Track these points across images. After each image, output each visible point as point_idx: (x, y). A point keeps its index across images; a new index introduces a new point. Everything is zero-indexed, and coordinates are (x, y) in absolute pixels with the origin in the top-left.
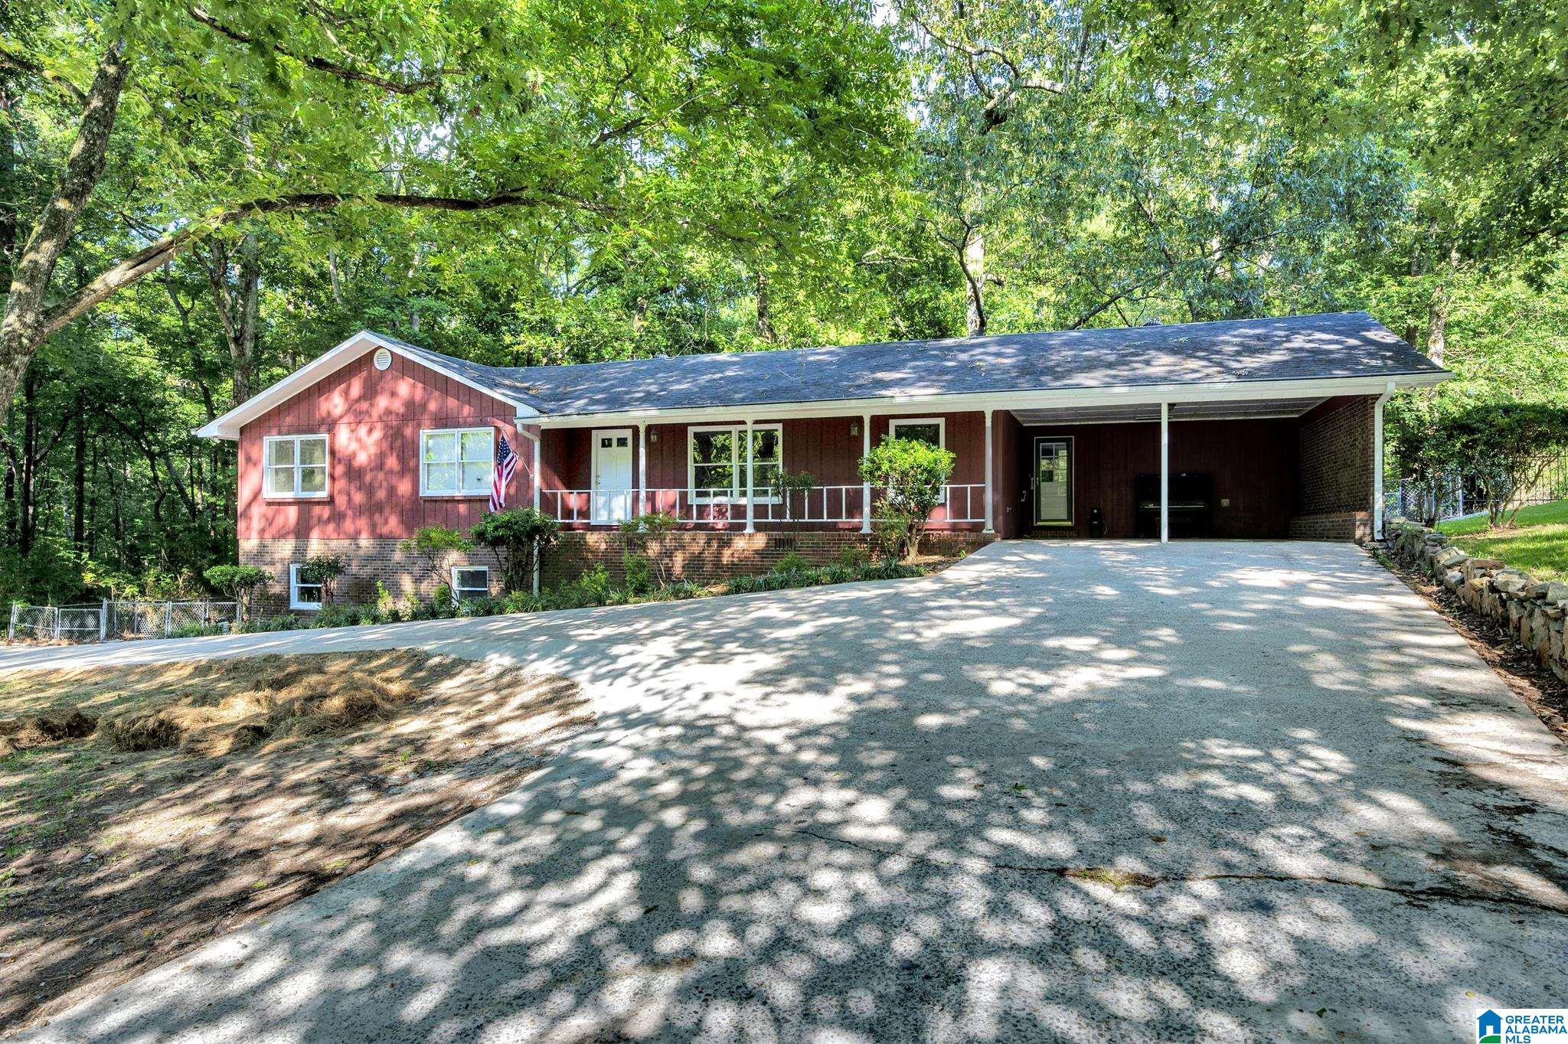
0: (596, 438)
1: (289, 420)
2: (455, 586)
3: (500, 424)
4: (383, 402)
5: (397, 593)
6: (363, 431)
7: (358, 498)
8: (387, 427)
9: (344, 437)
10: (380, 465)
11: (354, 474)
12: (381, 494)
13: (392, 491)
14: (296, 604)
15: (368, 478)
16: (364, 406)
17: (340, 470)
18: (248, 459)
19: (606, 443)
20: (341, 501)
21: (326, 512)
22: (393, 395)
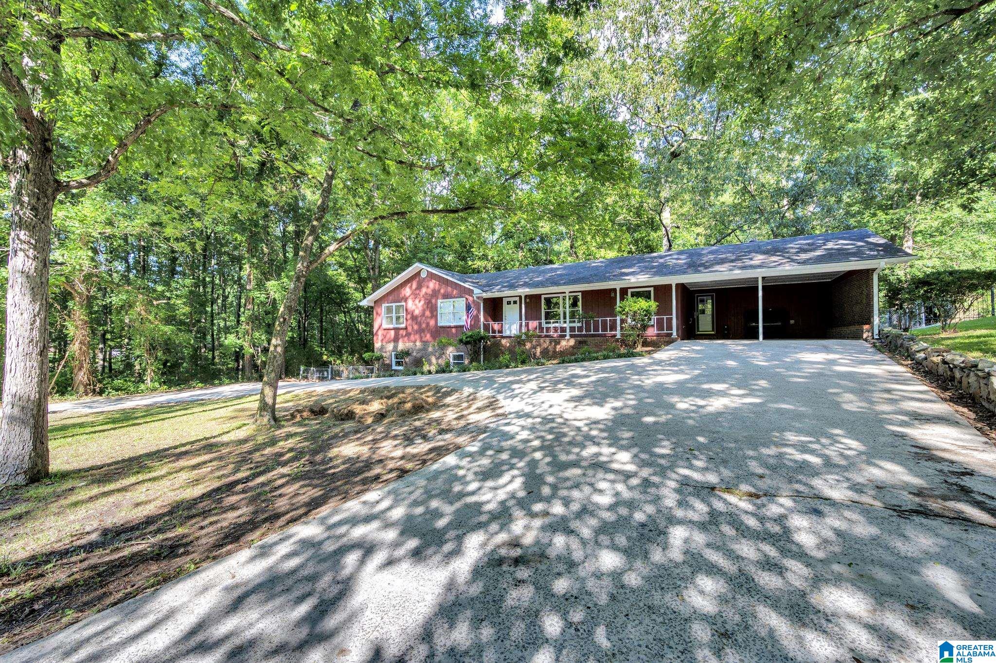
0: (505, 301)
1: (390, 298)
2: (451, 361)
3: (467, 296)
4: (424, 290)
5: (430, 364)
6: (417, 301)
7: (416, 327)
8: (426, 299)
9: (410, 304)
10: (423, 315)
11: (414, 318)
12: (424, 326)
13: (428, 324)
14: (394, 367)
15: (419, 319)
16: (418, 292)
17: (409, 317)
18: (377, 313)
19: (509, 303)
20: (410, 329)
21: (404, 333)
22: (428, 287)
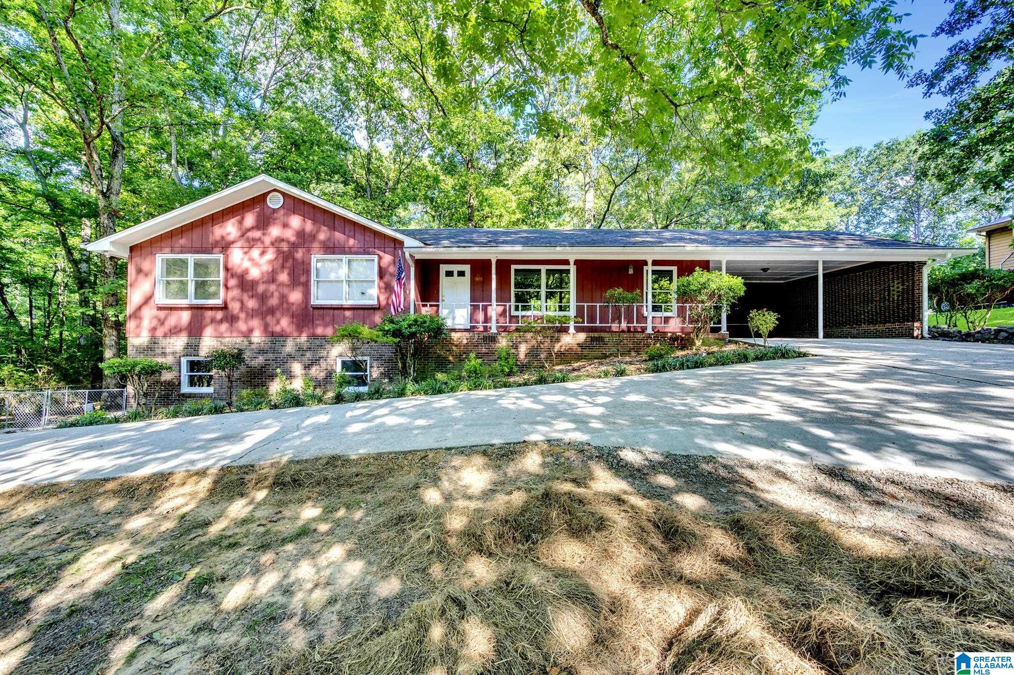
1: (182, 241)
2: (339, 368)
3: (381, 254)
4: (275, 231)
5: (290, 376)
6: (255, 253)
7: (251, 304)
8: (279, 252)
9: (237, 256)
10: (272, 278)
11: (245, 284)
12: (274, 301)
13: (283, 298)
14: (186, 389)
15: (261, 288)
16: (257, 234)
17: (232, 282)
18: (139, 271)
19: (449, 274)
20: (235, 307)
21: (219, 315)
22: (285, 225)
